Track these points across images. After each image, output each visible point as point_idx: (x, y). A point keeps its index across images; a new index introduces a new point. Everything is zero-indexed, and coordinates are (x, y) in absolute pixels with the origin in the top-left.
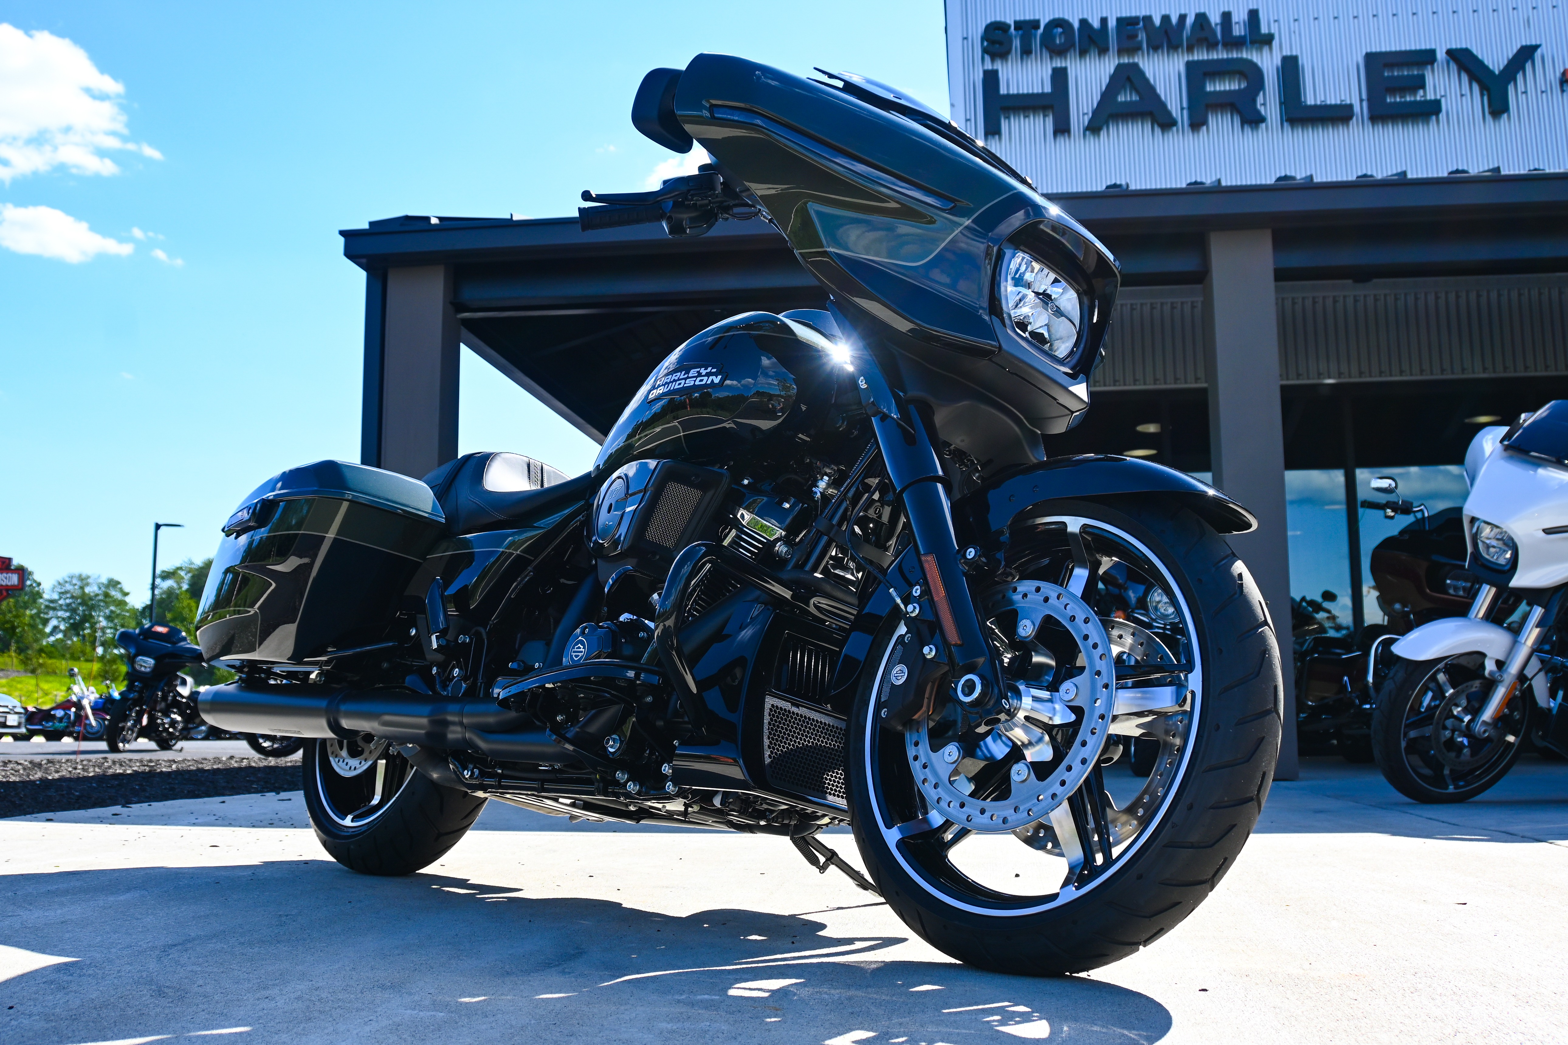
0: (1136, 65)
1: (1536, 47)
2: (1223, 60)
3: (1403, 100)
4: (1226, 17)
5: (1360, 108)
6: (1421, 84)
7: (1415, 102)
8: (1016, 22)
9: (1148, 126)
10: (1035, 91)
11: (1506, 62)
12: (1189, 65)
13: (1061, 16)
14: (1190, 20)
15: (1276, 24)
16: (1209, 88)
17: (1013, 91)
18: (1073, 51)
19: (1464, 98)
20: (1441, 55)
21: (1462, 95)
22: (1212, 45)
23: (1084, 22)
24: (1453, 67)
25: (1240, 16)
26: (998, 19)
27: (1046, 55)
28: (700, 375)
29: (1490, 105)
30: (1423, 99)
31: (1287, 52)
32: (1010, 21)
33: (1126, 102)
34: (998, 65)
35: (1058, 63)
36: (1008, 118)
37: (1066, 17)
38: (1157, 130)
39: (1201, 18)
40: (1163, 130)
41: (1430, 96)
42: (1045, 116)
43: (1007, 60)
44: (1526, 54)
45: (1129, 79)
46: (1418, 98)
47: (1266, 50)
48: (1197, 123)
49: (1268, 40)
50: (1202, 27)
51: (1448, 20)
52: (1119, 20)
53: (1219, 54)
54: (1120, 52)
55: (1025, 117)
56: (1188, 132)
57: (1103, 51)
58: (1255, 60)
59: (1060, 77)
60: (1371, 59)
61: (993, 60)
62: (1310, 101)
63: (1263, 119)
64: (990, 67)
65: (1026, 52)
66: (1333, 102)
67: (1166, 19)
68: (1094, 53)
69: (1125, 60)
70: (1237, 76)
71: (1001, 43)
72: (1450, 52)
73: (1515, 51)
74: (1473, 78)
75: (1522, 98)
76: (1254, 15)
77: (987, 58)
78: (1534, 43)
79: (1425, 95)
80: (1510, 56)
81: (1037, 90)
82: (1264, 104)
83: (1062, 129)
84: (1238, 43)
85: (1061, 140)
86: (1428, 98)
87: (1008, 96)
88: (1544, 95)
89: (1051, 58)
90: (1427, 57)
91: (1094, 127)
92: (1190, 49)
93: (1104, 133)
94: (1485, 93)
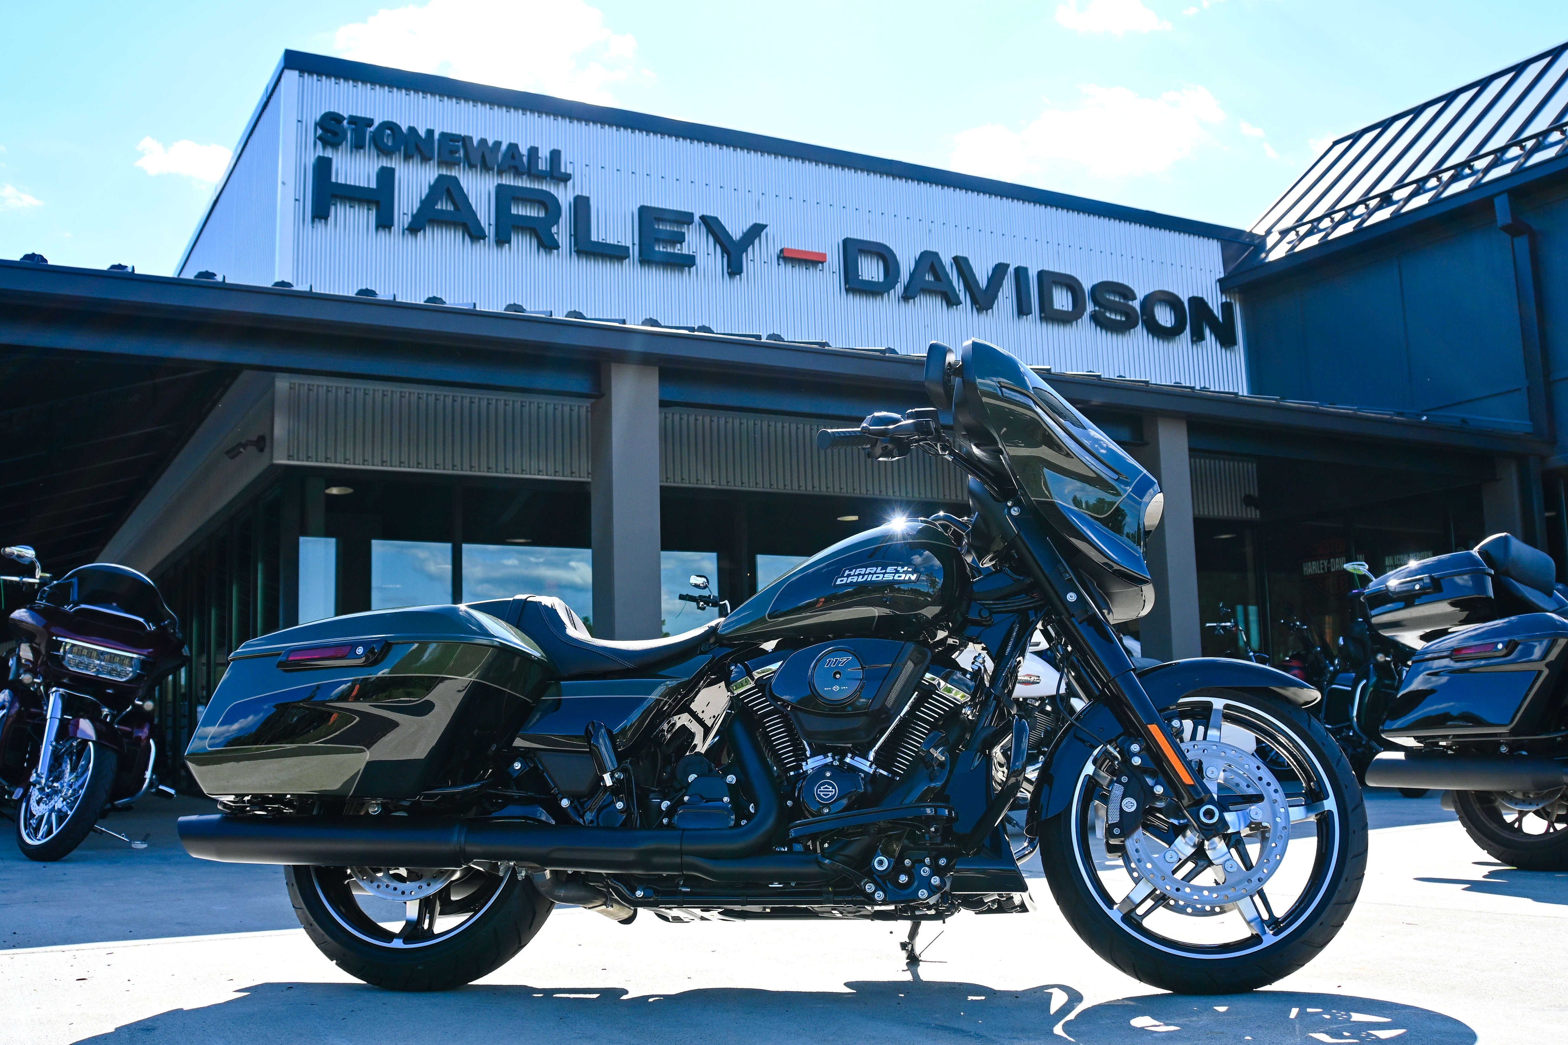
0: (455, 180)
1: (765, 226)
2: (526, 188)
3: (665, 250)
4: (533, 151)
5: (635, 252)
6: (680, 239)
7: (674, 254)
8: (351, 117)
9: (460, 235)
10: (362, 185)
11: (741, 234)
12: (500, 188)
13: (390, 120)
14: (504, 147)
15: (571, 165)
16: (514, 211)
17: (342, 180)
18: (397, 153)
19: (709, 256)
20: (697, 218)
21: (708, 254)
22: (518, 172)
23: (412, 130)
24: (704, 229)
25: (544, 153)
26: (332, 110)
27: (374, 152)
28: (897, 572)
29: (728, 267)
30: (679, 252)
31: (578, 192)
32: (346, 116)
33: (442, 210)
34: (329, 153)
35: (386, 163)
36: (335, 205)
37: (394, 121)
38: (467, 239)
39: (513, 147)
40: (472, 242)
41: (685, 251)
42: (369, 209)
43: (337, 150)
44: (756, 230)
45: (448, 191)
46: (676, 251)
47: (562, 185)
48: (502, 240)
49: (565, 178)
50: (513, 157)
51: (702, 191)
52: (443, 135)
53: (524, 183)
54: (440, 164)
55: (351, 207)
56: (493, 247)
57: (425, 159)
58: (552, 192)
59: (386, 177)
60: (643, 211)
61: (324, 147)
62: (594, 238)
63: (557, 247)
64: (321, 155)
65: (358, 145)
66: (612, 242)
67: (483, 141)
68: (417, 159)
69: (444, 172)
70: (537, 205)
71: (335, 134)
72: (703, 218)
73: (748, 227)
74: (717, 240)
75: (751, 264)
76: (555, 155)
77: (319, 143)
78: (764, 223)
79: (681, 249)
80: (745, 231)
81: (363, 184)
82: (558, 233)
83: (385, 223)
84: (540, 176)
85: (382, 234)
86: (684, 252)
87: (337, 184)
88: (766, 264)
89: (378, 156)
90: (685, 218)
91: (414, 228)
92: (500, 173)
93: (420, 234)
94: (725, 255)
